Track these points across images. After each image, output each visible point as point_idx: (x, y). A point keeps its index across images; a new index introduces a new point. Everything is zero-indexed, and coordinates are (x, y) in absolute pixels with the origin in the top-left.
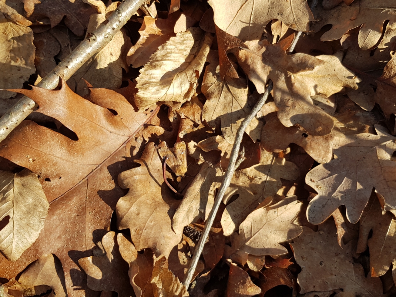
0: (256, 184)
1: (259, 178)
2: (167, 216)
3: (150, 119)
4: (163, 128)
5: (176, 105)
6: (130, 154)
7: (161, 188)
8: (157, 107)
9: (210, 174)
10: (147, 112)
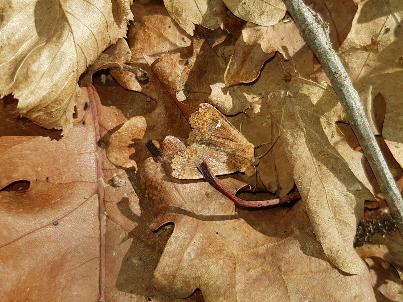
0: (388, 47)
1: (382, 32)
2: (311, 262)
3: (97, 124)
4: (137, 115)
5: (117, 52)
6: (130, 221)
7: (242, 220)
8: (88, 91)
9: (301, 112)
10: (80, 118)
